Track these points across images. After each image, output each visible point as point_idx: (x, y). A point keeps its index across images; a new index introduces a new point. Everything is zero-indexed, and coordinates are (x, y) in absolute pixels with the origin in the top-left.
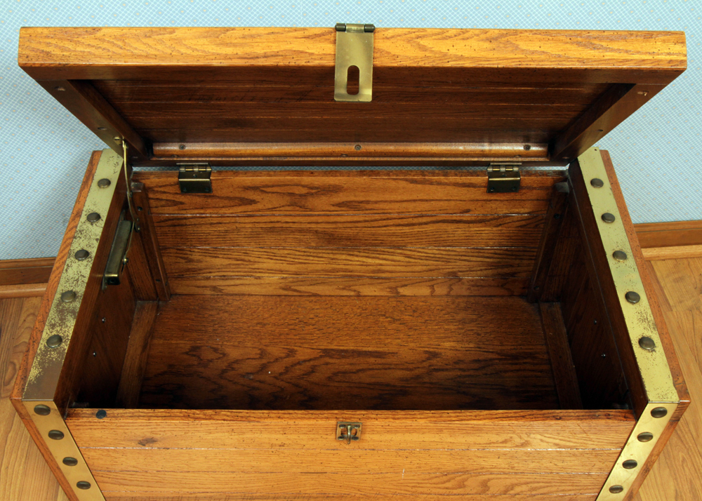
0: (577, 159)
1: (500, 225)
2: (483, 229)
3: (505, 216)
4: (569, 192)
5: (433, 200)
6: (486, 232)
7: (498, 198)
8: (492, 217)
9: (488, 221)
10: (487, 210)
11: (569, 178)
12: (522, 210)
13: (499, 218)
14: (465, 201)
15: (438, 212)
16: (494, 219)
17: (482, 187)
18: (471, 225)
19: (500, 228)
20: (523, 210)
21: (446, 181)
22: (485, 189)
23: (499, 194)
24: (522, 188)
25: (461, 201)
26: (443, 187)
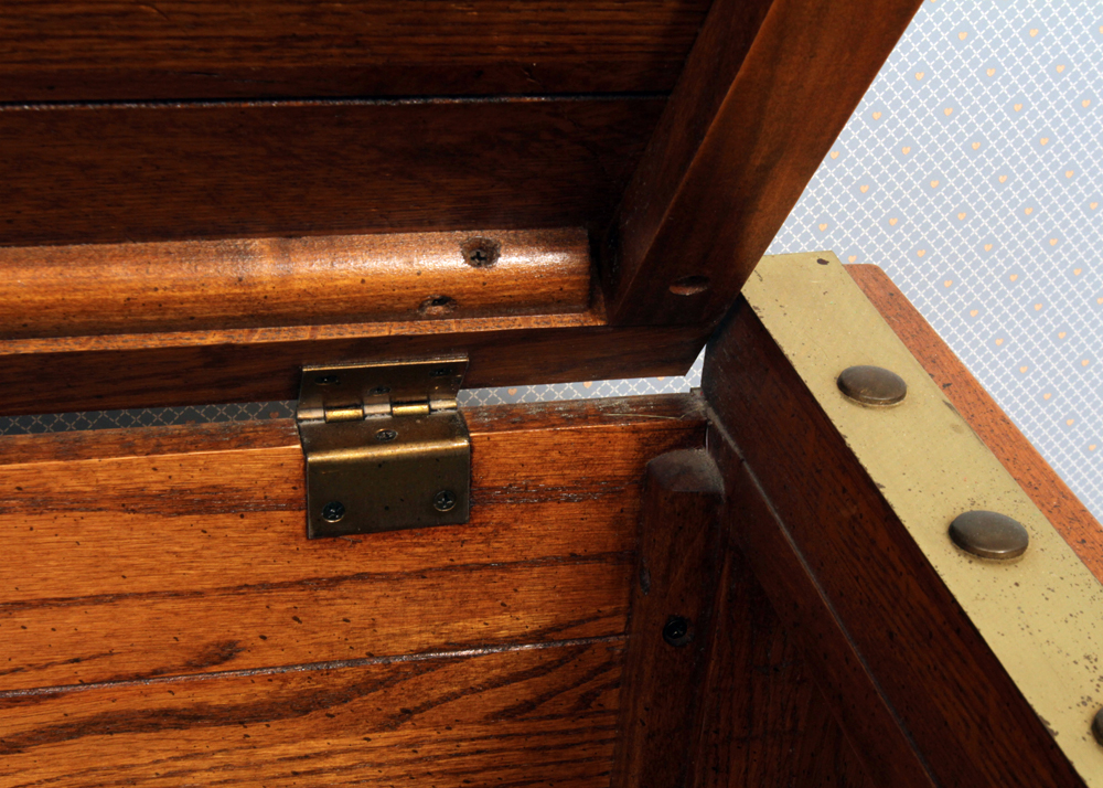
0: (743, 301)
1: (407, 714)
2: (321, 745)
3: (425, 663)
4: (722, 488)
5: (21, 605)
6: (340, 761)
7: (371, 568)
8: (350, 675)
9: (342, 698)
10: (323, 636)
11: (715, 420)
12: (506, 624)
13: (393, 677)
14: (198, 594)
15: (64, 671)
16: (372, 685)
17: (275, 504)
18: (255, 730)
19: (406, 733)
20: (505, 619)
21: (73, 484)
22: (294, 520)
23: (371, 541)
24: (486, 497)
25: (177, 595)
26: (65, 520)
